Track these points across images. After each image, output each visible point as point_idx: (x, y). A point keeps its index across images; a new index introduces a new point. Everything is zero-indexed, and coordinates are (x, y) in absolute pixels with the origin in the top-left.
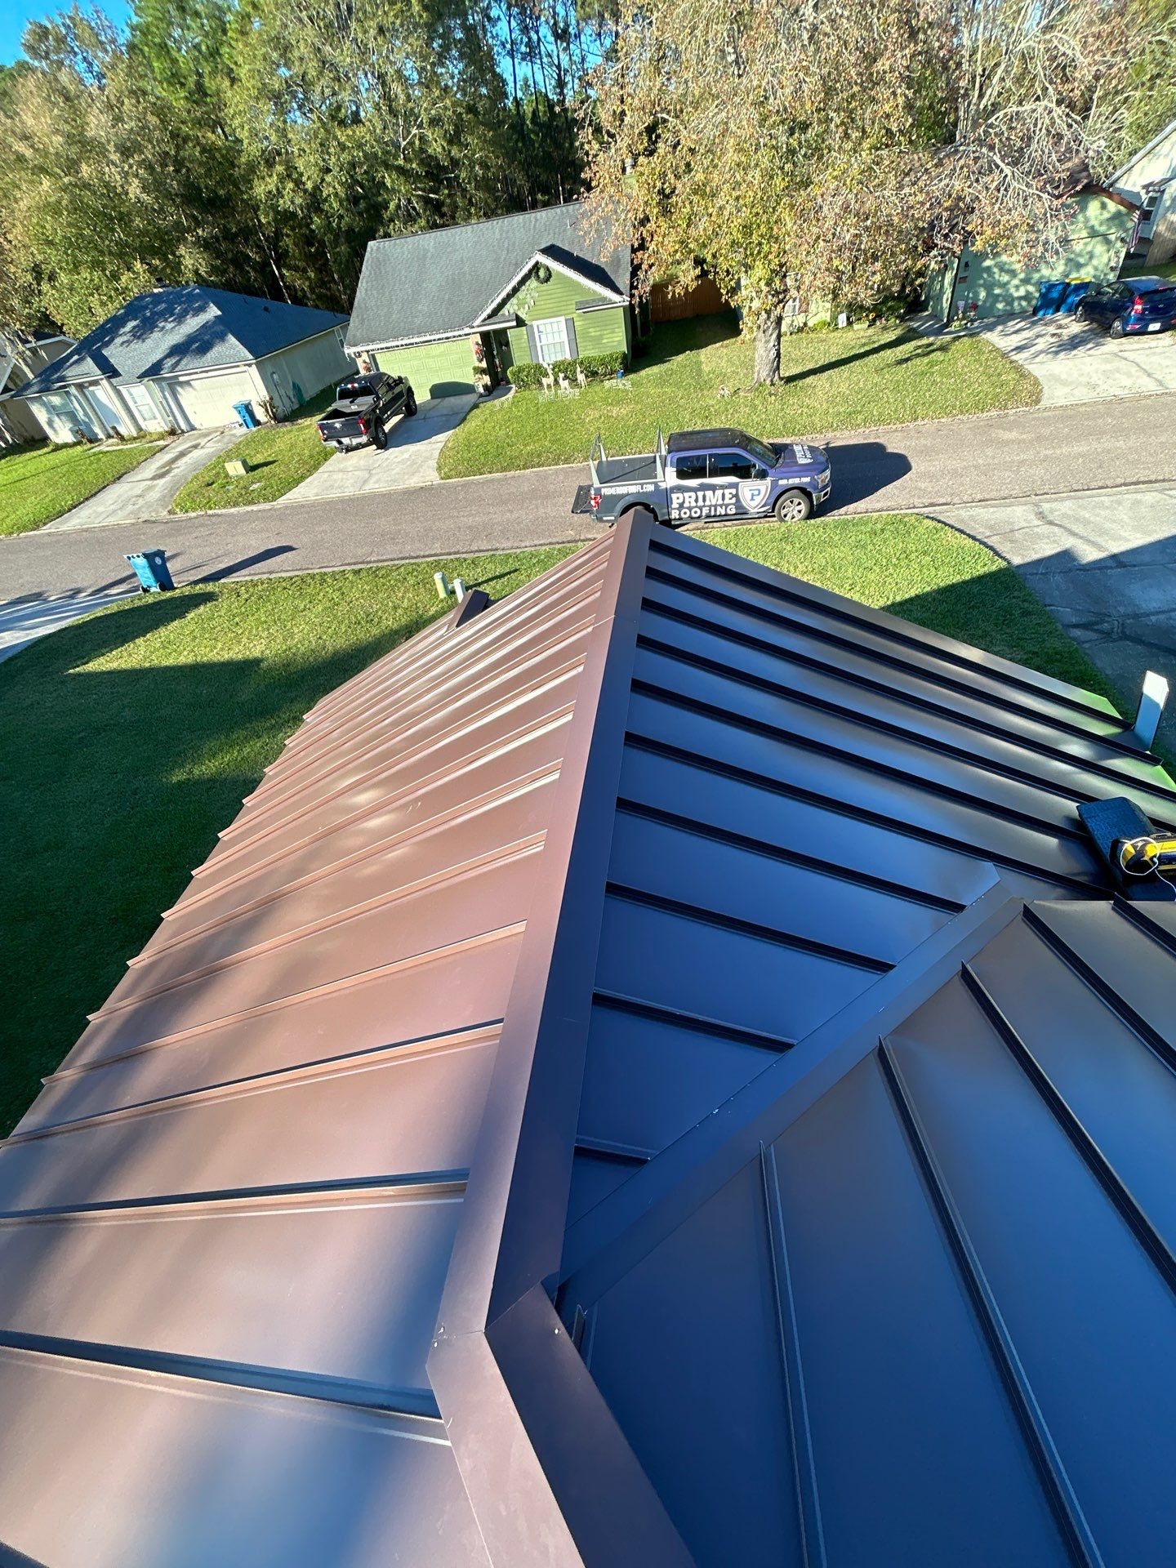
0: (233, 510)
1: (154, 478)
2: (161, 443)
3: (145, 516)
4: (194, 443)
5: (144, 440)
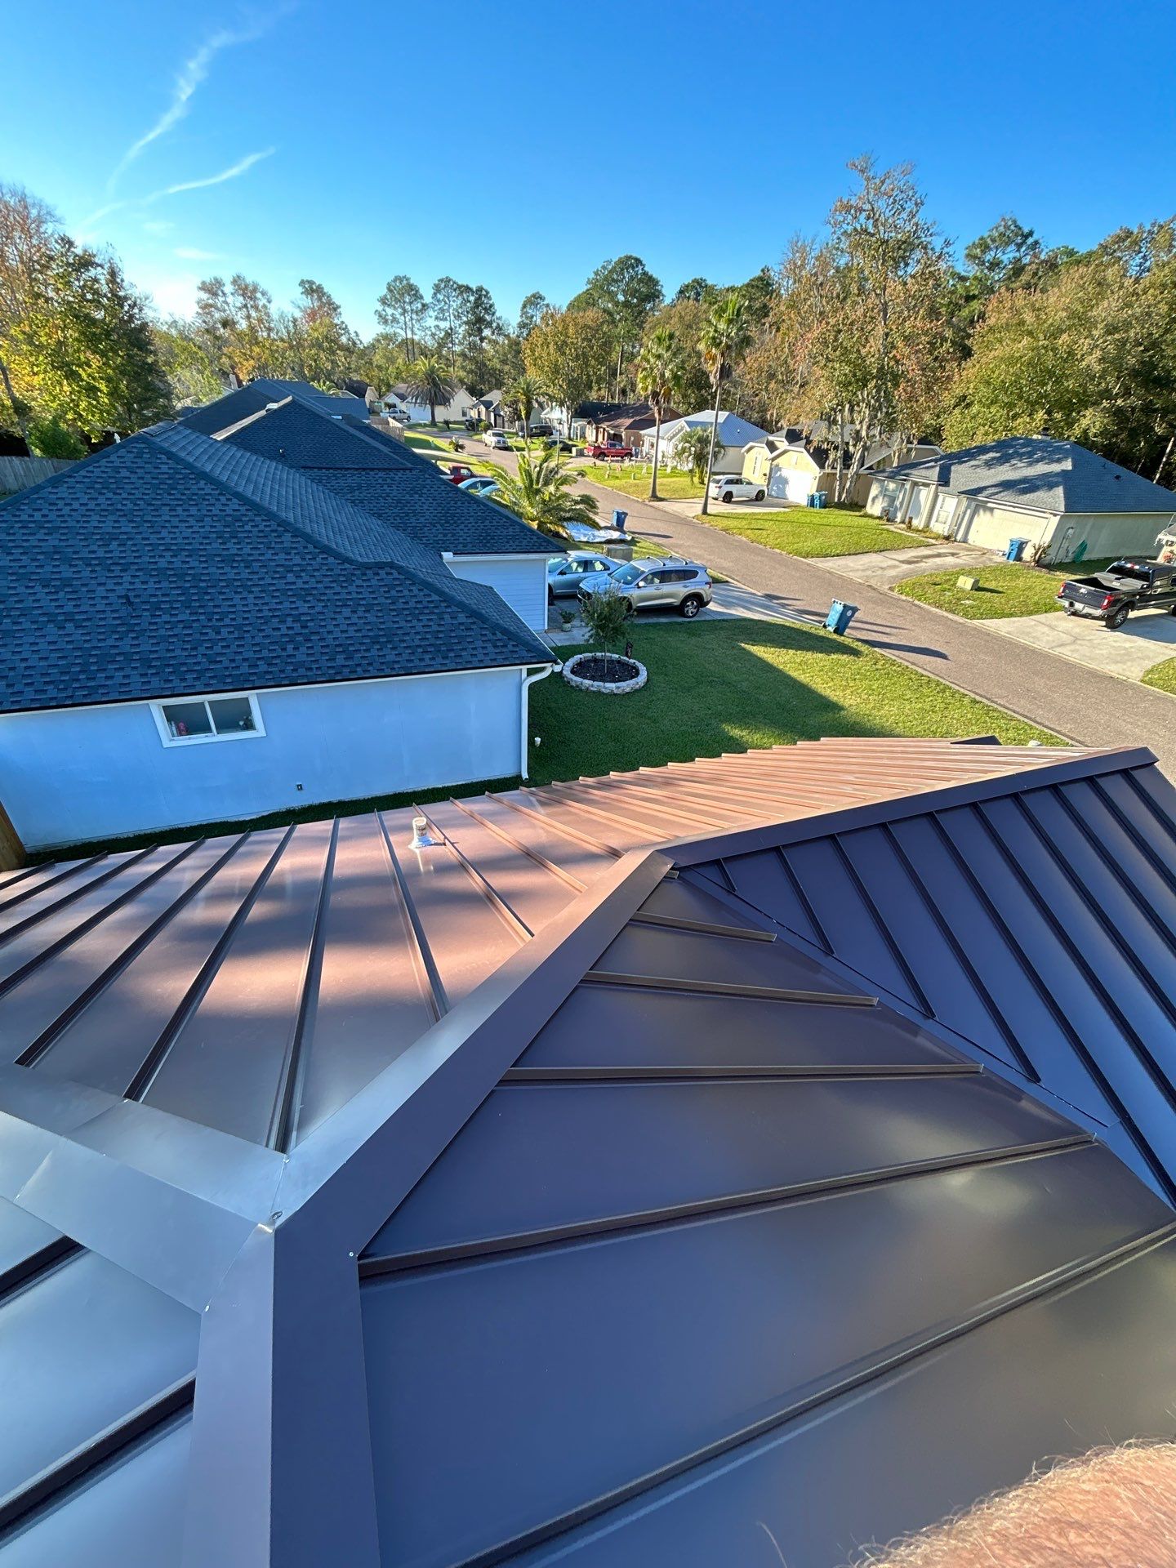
0: (934, 610)
1: (903, 562)
2: (933, 541)
3: (873, 582)
4: (955, 551)
5: (923, 534)
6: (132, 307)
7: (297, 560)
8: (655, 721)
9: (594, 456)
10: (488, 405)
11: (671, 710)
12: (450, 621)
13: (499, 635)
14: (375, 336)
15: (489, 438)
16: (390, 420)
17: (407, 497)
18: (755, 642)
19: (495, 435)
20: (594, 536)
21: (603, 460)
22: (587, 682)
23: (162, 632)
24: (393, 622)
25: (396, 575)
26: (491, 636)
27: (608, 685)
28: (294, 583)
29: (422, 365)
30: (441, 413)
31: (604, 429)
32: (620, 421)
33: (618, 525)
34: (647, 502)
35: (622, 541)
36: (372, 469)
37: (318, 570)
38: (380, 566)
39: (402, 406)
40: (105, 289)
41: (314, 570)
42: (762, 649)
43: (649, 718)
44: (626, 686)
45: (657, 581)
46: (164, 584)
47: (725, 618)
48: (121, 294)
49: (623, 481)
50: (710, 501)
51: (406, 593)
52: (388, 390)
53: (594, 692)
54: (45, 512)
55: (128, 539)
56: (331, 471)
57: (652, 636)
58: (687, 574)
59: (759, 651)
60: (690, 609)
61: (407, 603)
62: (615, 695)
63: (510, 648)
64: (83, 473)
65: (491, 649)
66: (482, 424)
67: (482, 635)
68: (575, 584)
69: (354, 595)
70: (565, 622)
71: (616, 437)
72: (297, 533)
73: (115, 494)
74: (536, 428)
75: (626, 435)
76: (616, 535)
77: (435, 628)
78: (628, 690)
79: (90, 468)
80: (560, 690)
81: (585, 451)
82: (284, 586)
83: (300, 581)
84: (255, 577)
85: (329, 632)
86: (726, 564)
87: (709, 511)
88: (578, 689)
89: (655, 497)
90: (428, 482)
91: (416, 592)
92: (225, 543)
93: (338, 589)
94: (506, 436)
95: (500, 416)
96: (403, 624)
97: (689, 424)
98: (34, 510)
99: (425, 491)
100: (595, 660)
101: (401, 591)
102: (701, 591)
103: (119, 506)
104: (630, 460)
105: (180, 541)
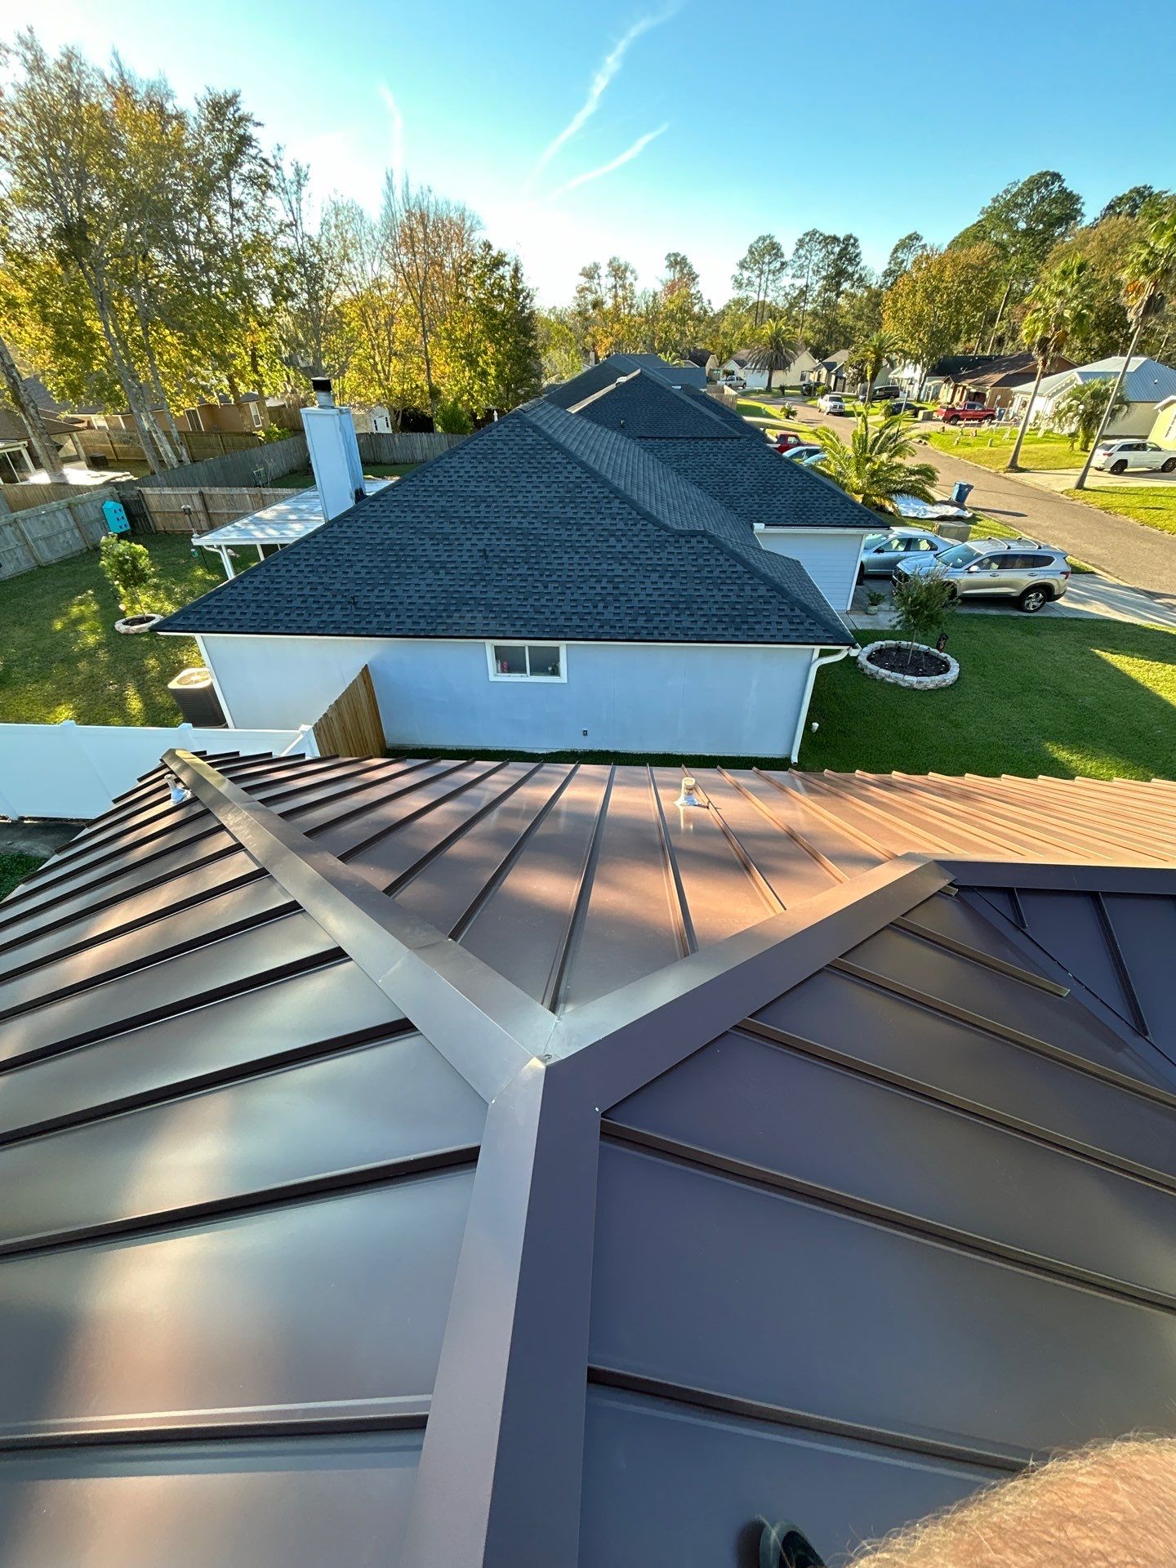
6: (525, 298)
7: (621, 525)
8: (957, 726)
9: (944, 420)
10: (830, 367)
11: (981, 716)
12: (750, 593)
13: (798, 612)
14: (726, 302)
15: (825, 403)
16: (726, 387)
17: (730, 466)
18: (1116, 650)
19: (832, 399)
20: (925, 511)
21: (955, 424)
22: (884, 672)
23: (504, 583)
24: (695, 589)
25: (706, 544)
26: (788, 612)
27: (907, 678)
28: (614, 547)
29: (768, 329)
30: (780, 378)
31: (964, 388)
32: (987, 377)
33: (957, 499)
34: (1001, 473)
35: (959, 518)
36: (701, 439)
37: (637, 535)
38: (693, 534)
39: (740, 373)
40: (507, 284)
41: (633, 535)
42: (1126, 659)
43: (951, 722)
44: (931, 682)
45: (995, 566)
46: (513, 542)
47: (1080, 616)
48: (519, 287)
49: (976, 449)
50: (1091, 471)
51: (712, 561)
52: (729, 358)
53: (889, 683)
54: (441, 478)
55: (494, 501)
56: (664, 440)
57: (973, 629)
58: (1037, 561)
59: (1120, 661)
60: (1033, 602)
61: (712, 572)
62: (915, 690)
63: (807, 625)
64: (471, 446)
65: (786, 625)
66: (821, 388)
67: (779, 610)
68: (892, 564)
69: (664, 561)
70: (872, 605)
71: (979, 397)
72: (625, 500)
73: (490, 463)
74: (880, 390)
75: (992, 394)
76: (952, 511)
77: (734, 599)
78: (931, 686)
79: (476, 442)
80: (851, 676)
81: (935, 415)
82: (605, 549)
83: (619, 545)
84: (583, 539)
85: (636, 595)
86: (1094, 550)
87: (1086, 485)
88: (872, 677)
89: (1014, 467)
90: (754, 451)
91: (722, 561)
92: (564, 507)
93: (651, 555)
94: (844, 400)
95: (841, 378)
96: (703, 592)
97: (1083, 375)
98: (434, 476)
99: (749, 460)
100: (898, 649)
101: (708, 560)
102: (1054, 583)
103: (492, 474)
104: (990, 423)
105: (530, 504)
